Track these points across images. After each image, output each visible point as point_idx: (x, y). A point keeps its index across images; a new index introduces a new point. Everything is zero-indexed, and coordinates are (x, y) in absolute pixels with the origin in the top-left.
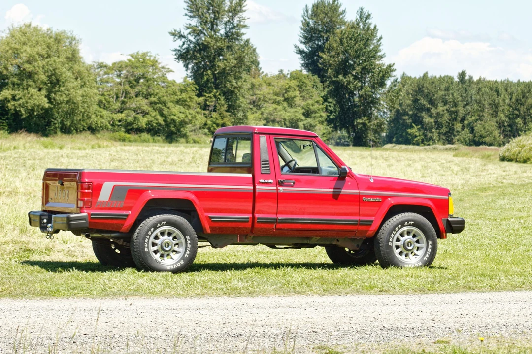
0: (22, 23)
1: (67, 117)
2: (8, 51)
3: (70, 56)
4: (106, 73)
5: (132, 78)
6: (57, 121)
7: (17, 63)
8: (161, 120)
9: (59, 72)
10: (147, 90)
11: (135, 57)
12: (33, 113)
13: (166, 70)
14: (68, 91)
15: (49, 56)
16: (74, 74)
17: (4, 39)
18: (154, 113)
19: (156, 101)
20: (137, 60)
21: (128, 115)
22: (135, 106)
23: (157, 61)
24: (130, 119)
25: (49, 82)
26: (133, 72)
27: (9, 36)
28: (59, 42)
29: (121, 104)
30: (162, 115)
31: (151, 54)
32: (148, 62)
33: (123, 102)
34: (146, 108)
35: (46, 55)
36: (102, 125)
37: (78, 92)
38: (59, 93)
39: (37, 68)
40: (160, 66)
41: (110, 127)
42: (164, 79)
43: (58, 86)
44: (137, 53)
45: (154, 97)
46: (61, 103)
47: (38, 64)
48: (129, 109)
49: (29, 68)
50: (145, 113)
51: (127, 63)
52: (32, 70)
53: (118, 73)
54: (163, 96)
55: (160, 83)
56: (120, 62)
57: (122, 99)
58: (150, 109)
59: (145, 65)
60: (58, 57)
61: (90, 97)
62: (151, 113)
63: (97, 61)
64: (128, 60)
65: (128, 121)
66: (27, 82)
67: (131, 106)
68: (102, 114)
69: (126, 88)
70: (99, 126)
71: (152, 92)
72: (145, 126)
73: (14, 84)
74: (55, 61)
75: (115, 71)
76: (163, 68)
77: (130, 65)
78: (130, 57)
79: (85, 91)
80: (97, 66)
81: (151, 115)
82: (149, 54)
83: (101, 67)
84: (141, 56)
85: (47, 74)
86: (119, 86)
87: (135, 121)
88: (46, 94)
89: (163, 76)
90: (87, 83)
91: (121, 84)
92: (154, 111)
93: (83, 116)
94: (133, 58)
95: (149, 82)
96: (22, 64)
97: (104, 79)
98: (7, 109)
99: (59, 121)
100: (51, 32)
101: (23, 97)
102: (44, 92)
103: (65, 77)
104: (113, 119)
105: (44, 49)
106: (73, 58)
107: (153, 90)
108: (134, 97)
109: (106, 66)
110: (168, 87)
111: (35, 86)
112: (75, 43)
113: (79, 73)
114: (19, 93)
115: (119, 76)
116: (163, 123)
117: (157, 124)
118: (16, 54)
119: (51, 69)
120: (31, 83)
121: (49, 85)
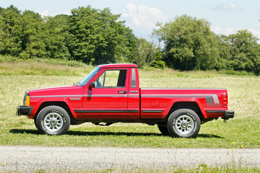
0: (182, 15)
1: (204, 62)
2: (174, 29)
3: (205, 31)
4: (225, 40)
5: (238, 43)
6: (199, 64)
7: (178, 35)
8: (252, 64)
9: (199, 39)
10: (246, 49)
11: (240, 32)
12: (186, 60)
13: (256, 39)
14: (204, 49)
15: (195, 31)
16: (207, 40)
17: (173, 22)
18: (249, 61)
19: (250, 54)
20: (241, 34)
21: (235, 62)
22: (240, 57)
23: (251, 35)
24: (236, 63)
25: (194, 44)
26: (239, 40)
27: (175, 21)
28: (199, 25)
29: (232, 56)
30: (253, 61)
31: (249, 31)
32: (247, 35)
33: (233, 55)
34: (245, 58)
35: (193, 31)
36: (222, 66)
37: (209, 49)
38: (199, 50)
39: (189, 37)
40: (253, 37)
41: (226, 67)
42: (255, 43)
43: (199, 46)
44: (242, 30)
45: (250, 53)
46: (200, 55)
47: (189, 35)
48: (237, 58)
49: (185, 37)
50: (244, 61)
51: (236, 35)
52: (186, 38)
53: (232, 40)
54: (254, 52)
55: (253, 45)
56: (233, 35)
57: (233, 53)
58: (247, 58)
59: (245, 36)
60: (199, 32)
61: (215, 52)
62: (248, 60)
63: (220, 34)
64: (237, 34)
65: (236, 64)
66: (184, 44)
67: (237, 57)
68: (222, 61)
69: (235, 48)
70: (220, 66)
71: (249, 50)
72: (244, 67)
73: (177, 45)
74: (197, 34)
75: (230, 39)
76: (254, 38)
77: (238, 36)
78: (238, 32)
79: (213, 49)
80: (221, 36)
81: (247, 62)
82: (247, 31)
83: (223, 37)
84: (243, 31)
85: (193, 40)
86: (232, 47)
87: (239, 64)
88: (193, 50)
89: (254, 42)
90: (214, 45)
91: (233, 46)
92: (249, 59)
93: (211, 61)
94: (239, 33)
95: (247, 45)
96: (181, 35)
97: (224, 43)
98: (173, 57)
99: (200, 64)
100: (196, 19)
101: (181, 52)
102: (192, 49)
103: (203, 42)
104: (228, 63)
105: (192, 28)
106: (207, 32)
107: (249, 49)
108: (239, 52)
109: (225, 37)
110: (257, 47)
111: (187, 46)
112: (208, 25)
113: (210, 40)
114: (179, 49)
115: (232, 41)
116: (254, 66)
117: (250, 66)
118: (179, 29)
119: (196, 38)
120: (185, 45)
121: (195, 46)
